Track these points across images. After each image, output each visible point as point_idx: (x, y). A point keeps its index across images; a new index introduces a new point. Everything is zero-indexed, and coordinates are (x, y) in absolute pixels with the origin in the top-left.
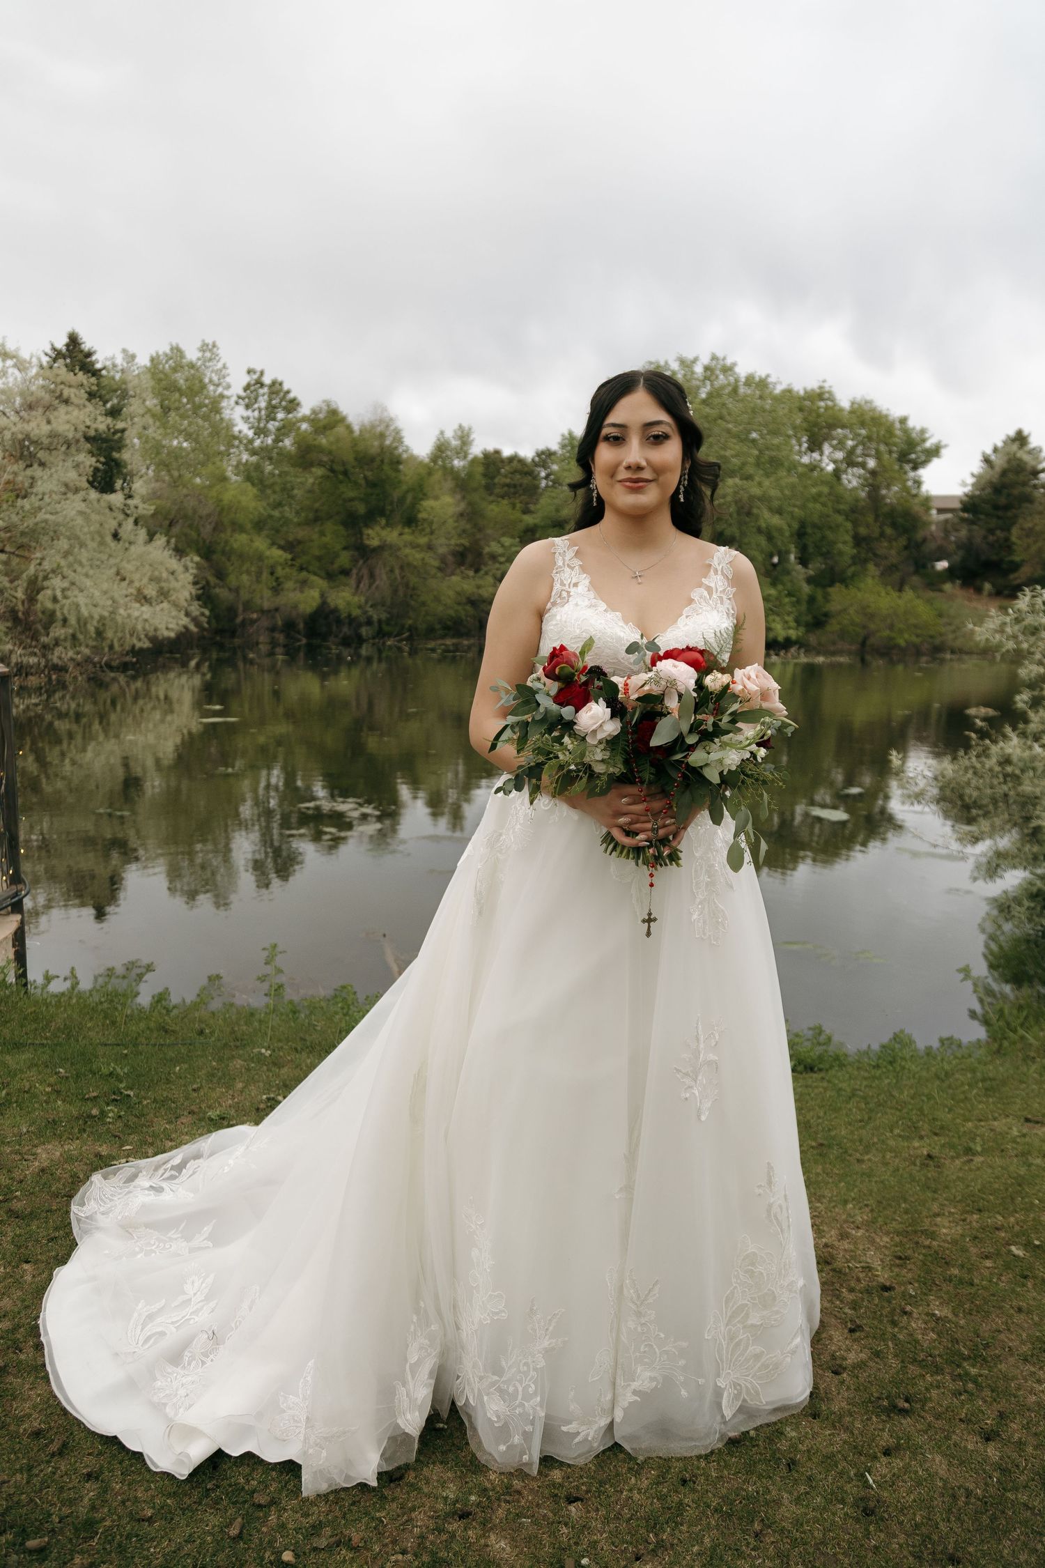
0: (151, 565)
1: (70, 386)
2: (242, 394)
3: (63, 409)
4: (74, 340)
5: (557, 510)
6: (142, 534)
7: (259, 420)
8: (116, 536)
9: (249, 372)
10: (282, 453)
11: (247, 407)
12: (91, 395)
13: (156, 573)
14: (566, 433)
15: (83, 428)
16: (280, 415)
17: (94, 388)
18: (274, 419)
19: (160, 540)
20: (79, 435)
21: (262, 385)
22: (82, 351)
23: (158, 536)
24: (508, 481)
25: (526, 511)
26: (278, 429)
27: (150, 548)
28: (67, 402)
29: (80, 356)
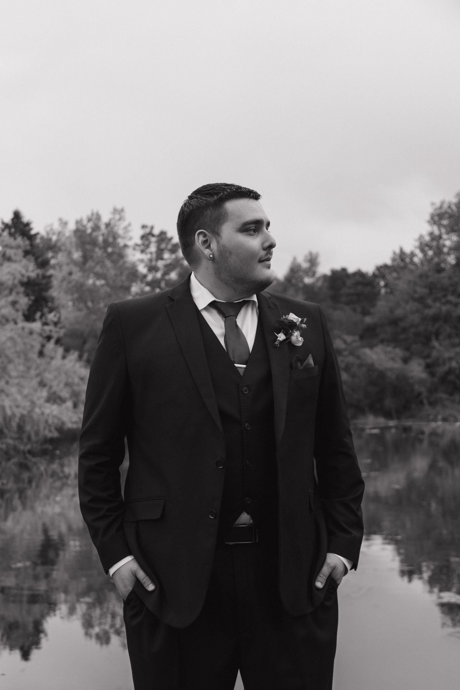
0: (66, 373)
1: (12, 248)
2: (139, 242)
3: (6, 264)
4: (17, 216)
5: (392, 311)
6: (60, 350)
7: (151, 260)
8: (41, 354)
9: (144, 227)
10: (168, 283)
11: (142, 251)
12: (26, 253)
13: (70, 380)
14: (398, 251)
15: (19, 276)
16: (166, 255)
17: (28, 248)
18: (162, 259)
19: (74, 355)
20: (16, 282)
21: (153, 236)
22: (22, 223)
23: (72, 352)
24: (352, 291)
25: (365, 313)
26: (166, 266)
27: (66, 361)
28: (9, 259)
29: (21, 227)
